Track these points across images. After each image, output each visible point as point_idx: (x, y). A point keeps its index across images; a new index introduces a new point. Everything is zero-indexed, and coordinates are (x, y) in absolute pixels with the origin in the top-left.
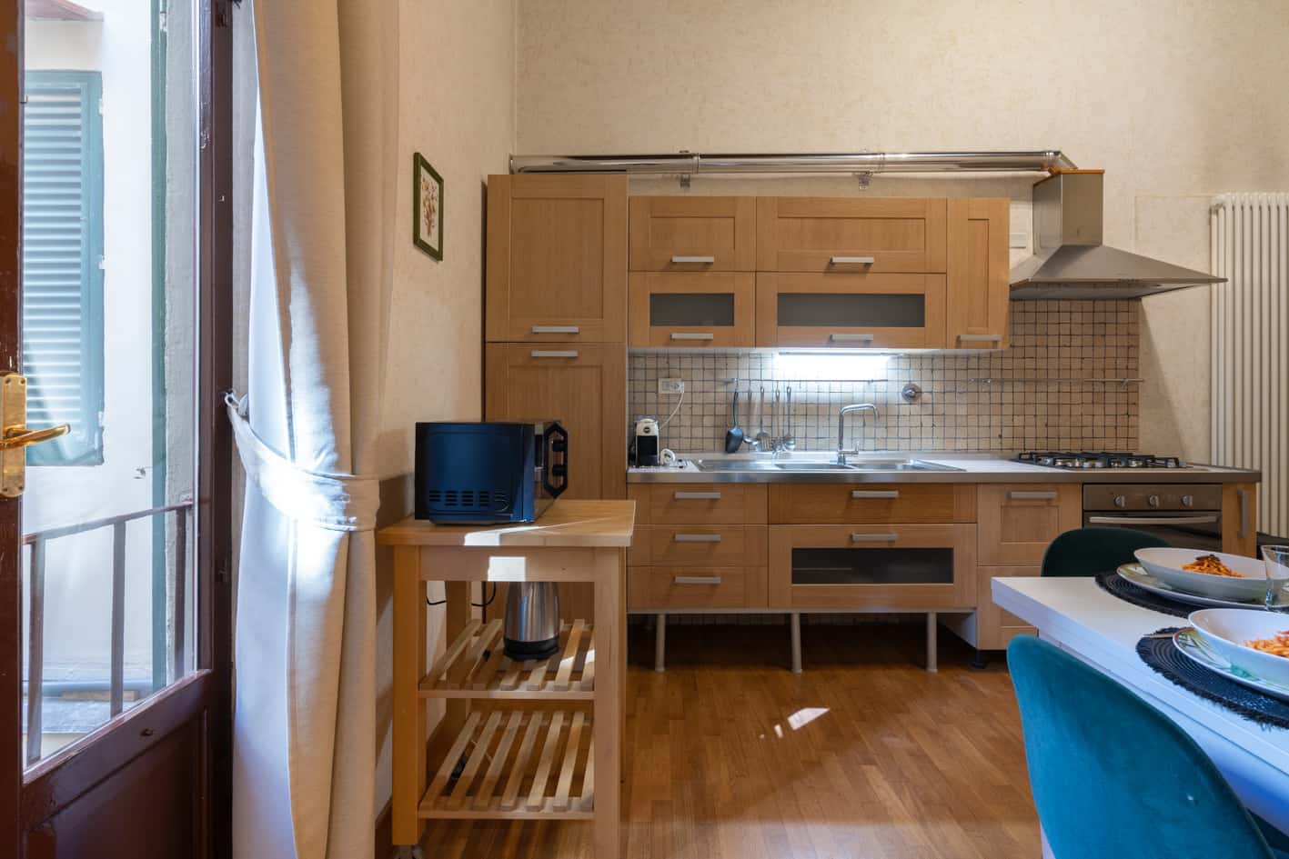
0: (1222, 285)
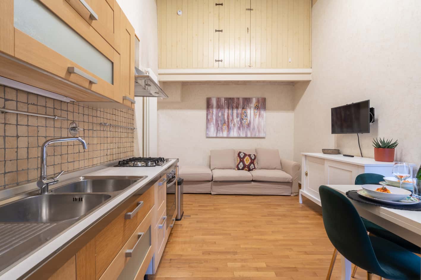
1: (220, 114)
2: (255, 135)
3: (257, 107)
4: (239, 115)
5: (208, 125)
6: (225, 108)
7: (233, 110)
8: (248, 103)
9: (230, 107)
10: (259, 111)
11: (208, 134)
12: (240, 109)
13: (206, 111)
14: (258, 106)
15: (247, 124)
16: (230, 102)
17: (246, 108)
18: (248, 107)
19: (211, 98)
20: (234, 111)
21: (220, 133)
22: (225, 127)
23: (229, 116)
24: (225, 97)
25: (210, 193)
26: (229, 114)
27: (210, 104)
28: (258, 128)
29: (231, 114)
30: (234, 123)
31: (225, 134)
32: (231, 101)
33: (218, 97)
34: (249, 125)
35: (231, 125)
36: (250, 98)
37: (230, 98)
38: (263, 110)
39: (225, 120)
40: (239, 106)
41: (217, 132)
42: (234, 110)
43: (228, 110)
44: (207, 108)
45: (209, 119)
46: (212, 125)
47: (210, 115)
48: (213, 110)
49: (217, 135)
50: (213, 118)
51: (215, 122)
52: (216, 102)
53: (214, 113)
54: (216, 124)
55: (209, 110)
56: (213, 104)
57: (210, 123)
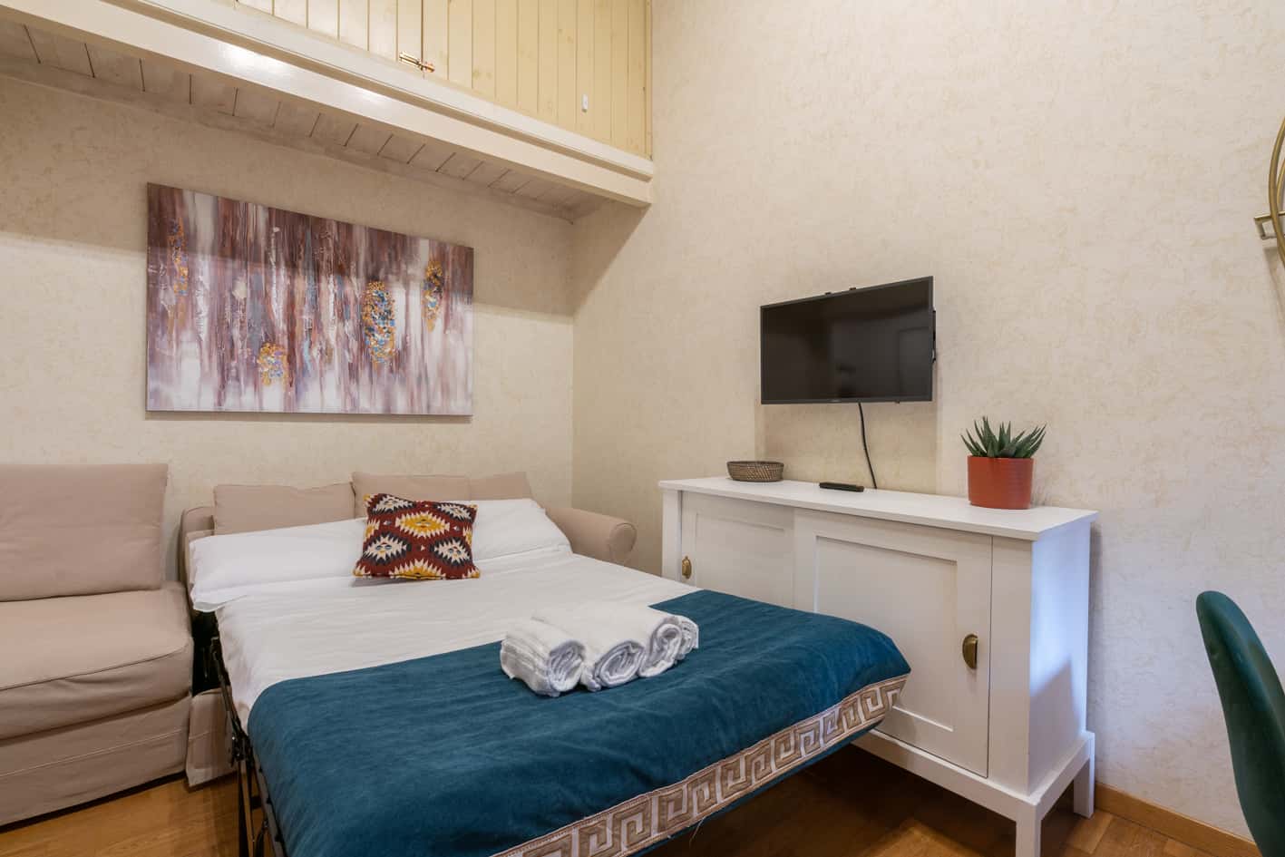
1: (241, 291)
2: (429, 407)
3: (439, 284)
4: (352, 310)
5: (162, 342)
6: (273, 260)
7: (317, 280)
8: (394, 258)
9: (300, 263)
10: (443, 302)
11: (156, 392)
12: (354, 279)
13: (145, 261)
14: (441, 280)
15: (390, 352)
16: (300, 235)
17: (386, 279)
18: (397, 274)
19: (180, 191)
20: (323, 285)
21: (240, 394)
22: (272, 361)
23: (297, 307)
24: (276, 205)
26: (298, 298)
27: (173, 227)
28: (441, 373)
29: (309, 297)
30: (327, 342)
31: (273, 397)
32: (309, 233)
33: (231, 196)
34: (399, 359)
35: (310, 354)
36: (404, 236)
37: (303, 218)
38: (462, 300)
39: (273, 326)
40: (349, 267)
41: (223, 385)
42: (323, 278)
43: (292, 278)
44: (150, 243)
45: (164, 308)
46: (185, 347)
47: (171, 285)
48: (193, 263)
49: (220, 404)
50: (192, 304)
51: (209, 332)
52: (216, 223)
53: (201, 278)
54: (213, 339)
55: (164, 259)
56: (196, 230)
57: (174, 334)
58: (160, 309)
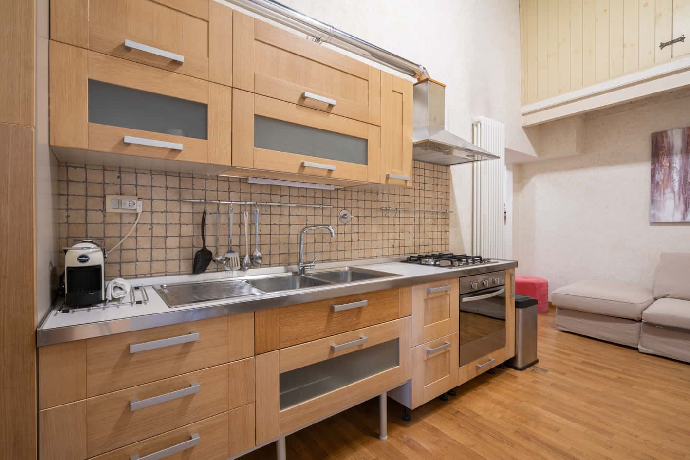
0: (497, 160)
5: (657, 195)
11: (655, 215)
13: (650, 164)
19: (666, 132)
25: (636, 347)
27: (663, 147)
41: (686, 210)
44: (652, 157)
45: (658, 181)
46: (667, 195)
47: (661, 171)
48: (671, 160)
49: (684, 218)
50: (671, 178)
51: (679, 189)
52: (683, 140)
53: (675, 165)
54: (681, 190)
55: (658, 162)
56: (673, 146)
57: (662, 191)
58: (656, 182)
